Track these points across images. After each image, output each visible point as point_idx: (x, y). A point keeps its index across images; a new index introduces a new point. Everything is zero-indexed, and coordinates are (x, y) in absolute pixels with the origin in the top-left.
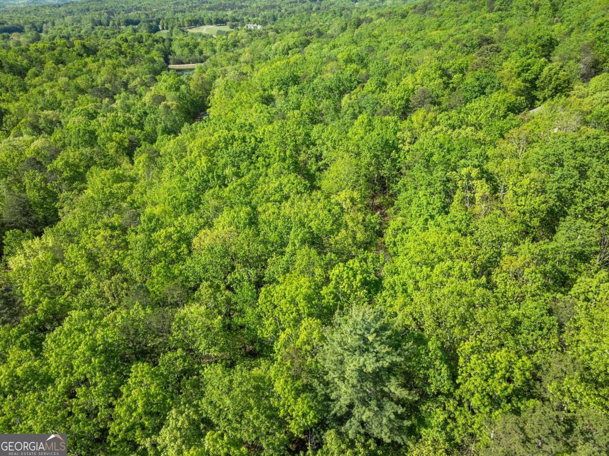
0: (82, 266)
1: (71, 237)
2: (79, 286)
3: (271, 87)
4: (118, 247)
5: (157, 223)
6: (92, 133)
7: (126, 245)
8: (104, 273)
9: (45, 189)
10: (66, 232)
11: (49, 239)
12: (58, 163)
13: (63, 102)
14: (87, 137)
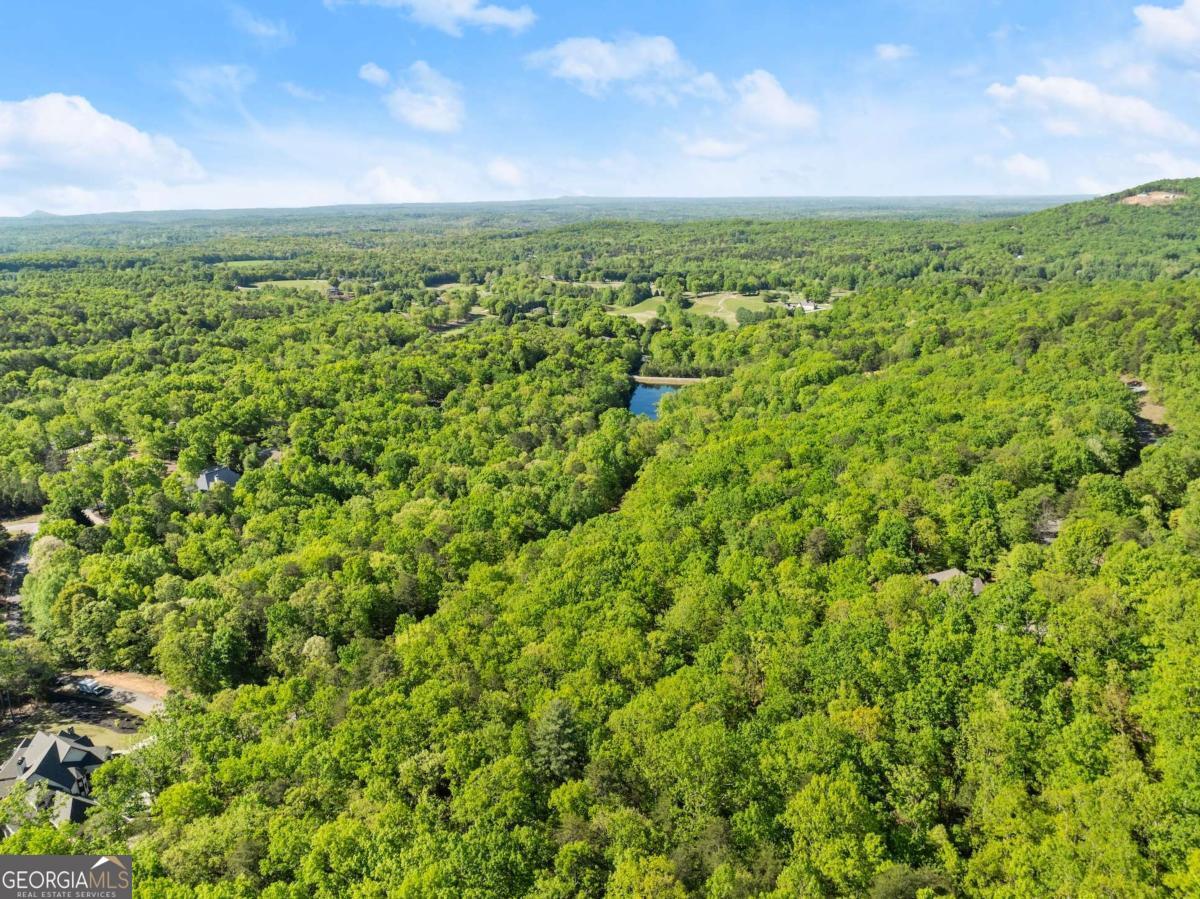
0: (444, 651)
1: (443, 628)
2: (439, 665)
3: (696, 482)
4: (471, 643)
5: (505, 630)
6: (490, 513)
7: (476, 643)
8: (456, 659)
9: (433, 573)
10: (440, 623)
11: (427, 624)
12: (450, 548)
13: (475, 450)
14: (484, 518)
